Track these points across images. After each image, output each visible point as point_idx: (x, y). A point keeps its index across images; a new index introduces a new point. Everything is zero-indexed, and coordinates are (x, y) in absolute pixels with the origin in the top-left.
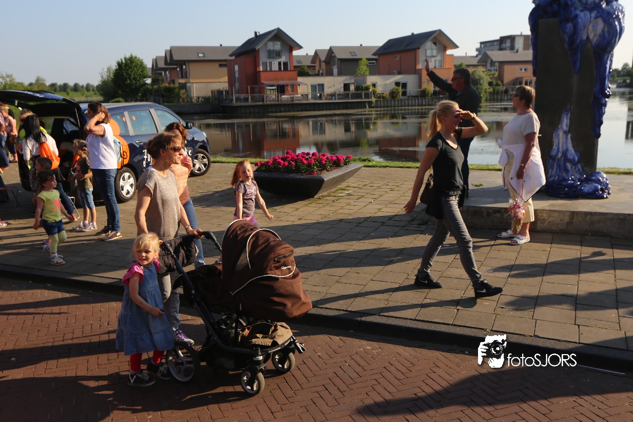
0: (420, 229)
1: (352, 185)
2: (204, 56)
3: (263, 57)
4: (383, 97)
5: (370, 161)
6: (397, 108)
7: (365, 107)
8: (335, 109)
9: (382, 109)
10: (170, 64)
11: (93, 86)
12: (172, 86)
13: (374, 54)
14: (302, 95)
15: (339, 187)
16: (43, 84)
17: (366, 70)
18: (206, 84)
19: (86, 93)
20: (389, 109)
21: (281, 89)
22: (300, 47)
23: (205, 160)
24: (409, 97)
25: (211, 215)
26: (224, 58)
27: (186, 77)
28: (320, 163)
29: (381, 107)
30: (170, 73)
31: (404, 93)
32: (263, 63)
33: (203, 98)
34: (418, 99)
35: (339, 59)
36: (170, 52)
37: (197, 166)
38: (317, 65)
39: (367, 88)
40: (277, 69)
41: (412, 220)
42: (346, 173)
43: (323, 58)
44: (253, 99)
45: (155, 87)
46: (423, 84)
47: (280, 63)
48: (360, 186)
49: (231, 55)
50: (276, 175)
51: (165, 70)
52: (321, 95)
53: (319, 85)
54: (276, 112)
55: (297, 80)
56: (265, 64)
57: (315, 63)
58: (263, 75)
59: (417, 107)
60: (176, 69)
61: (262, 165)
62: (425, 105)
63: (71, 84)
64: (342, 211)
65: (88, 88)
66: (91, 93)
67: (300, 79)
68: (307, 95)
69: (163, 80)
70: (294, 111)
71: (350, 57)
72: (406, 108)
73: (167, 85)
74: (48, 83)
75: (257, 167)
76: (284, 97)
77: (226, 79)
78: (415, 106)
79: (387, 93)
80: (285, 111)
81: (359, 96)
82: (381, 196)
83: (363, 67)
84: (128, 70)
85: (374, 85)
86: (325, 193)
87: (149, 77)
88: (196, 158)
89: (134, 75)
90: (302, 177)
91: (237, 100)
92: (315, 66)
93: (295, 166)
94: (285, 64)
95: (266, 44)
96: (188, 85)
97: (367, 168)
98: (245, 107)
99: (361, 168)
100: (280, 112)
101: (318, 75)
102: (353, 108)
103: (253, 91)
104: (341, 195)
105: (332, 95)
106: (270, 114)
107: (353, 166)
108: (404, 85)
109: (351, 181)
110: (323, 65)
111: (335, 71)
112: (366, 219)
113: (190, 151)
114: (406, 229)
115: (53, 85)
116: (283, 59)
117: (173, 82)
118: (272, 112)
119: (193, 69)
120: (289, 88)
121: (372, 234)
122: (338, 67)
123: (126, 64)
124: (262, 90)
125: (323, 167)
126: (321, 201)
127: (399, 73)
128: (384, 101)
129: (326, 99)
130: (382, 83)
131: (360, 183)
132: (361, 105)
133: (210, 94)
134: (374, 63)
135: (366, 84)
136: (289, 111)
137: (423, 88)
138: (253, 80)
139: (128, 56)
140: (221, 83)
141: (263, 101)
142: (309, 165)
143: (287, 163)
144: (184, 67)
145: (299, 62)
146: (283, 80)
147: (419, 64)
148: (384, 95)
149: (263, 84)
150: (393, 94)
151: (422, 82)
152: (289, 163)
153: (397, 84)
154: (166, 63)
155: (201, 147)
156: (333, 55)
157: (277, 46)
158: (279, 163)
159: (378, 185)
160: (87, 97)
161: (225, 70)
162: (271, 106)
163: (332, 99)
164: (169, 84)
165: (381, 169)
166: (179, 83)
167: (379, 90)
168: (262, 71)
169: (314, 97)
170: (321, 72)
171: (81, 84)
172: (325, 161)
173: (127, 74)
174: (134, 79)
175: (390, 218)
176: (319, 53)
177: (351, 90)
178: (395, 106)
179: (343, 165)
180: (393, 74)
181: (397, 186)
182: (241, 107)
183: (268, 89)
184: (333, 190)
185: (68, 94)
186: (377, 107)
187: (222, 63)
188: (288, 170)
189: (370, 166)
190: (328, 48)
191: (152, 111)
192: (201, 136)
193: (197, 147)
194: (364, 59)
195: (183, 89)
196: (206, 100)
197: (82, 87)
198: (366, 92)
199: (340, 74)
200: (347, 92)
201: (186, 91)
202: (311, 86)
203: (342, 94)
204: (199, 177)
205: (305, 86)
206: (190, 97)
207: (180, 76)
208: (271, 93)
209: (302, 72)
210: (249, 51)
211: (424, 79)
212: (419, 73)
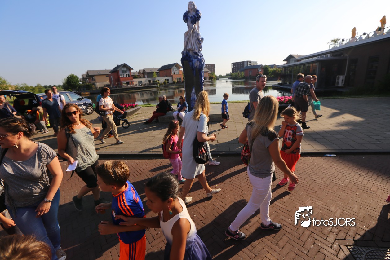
2: (100, 73)
3: (120, 73)
4: (162, 84)
6: (166, 87)
8: (146, 89)
10: (88, 76)
11: (61, 85)
12: (89, 84)
13: (158, 71)
14: (135, 85)
15: (135, 114)
18: (101, 83)
21: (128, 83)
22: (133, 69)
23: (92, 109)
24: (169, 83)
27: (94, 81)
30: (88, 79)
34: (173, 84)
35: (147, 73)
36: (88, 72)
38: (140, 75)
40: (126, 77)
42: (135, 110)
43: (142, 72)
44: (118, 87)
45: (83, 85)
46: (174, 80)
47: (126, 75)
49: (110, 73)
51: (87, 78)
52: (141, 84)
53: (141, 81)
55: (133, 80)
56: (121, 75)
58: (121, 79)
60: (90, 78)
62: (175, 86)
68: (137, 85)
69: (86, 82)
70: (133, 90)
71: (150, 72)
73: (88, 84)
74: (43, 85)
76: (129, 86)
77: (109, 81)
78: (172, 86)
79: (163, 83)
80: (130, 90)
81: (154, 84)
82: (147, 115)
83: (155, 75)
84: (71, 79)
85: (159, 80)
86: (130, 116)
87: (81, 81)
89: (74, 81)
91: (113, 87)
94: (128, 75)
95: (121, 69)
96: (95, 83)
98: (116, 89)
100: (128, 91)
101: (141, 78)
102: (152, 88)
103: (118, 84)
104: (135, 116)
105: (145, 84)
106: (125, 92)
107: (138, 107)
108: (168, 80)
109: (139, 112)
110: (142, 75)
111: (146, 76)
113: (85, 107)
115: (45, 86)
116: (127, 73)
117: (90, 83)
118: (126, 91)
119: (97, 78)
120: (131, 83)
122: (147, 75)
123: (70, 77)
124: (121, 84)
125: (127, 108)
127: (166, 76)
129: (143, 86)
130: (162, 80)
132: (155, 87)
133: (103, 86)
134: (158, 73)
135: (156, 80)
136: (131, 90)
138: (118, 80)
139: (71, 74)
140: (108, 82)
141: (122, 87)
144: (93, 77)
145: (134, 74)
146: (128, 80)
147: (172, 73)
149: (122, 82)
150: (165, 83)
153: (166, 80)
154: (86, 76)
156: (145, 71)
157: (125, 69)
162: (125, 89)
164: (88, 83)
166: (92, 83)
167: (160, 82)
168: (121, 77)
169: (139, 85)
173: (71, 81)
176: (140, 71)
177: (151, 82)
179: (134, 107)
180: (164, 77)
182: (114, 90)
186: (160, 87)
187: (107, 75)
189: (147, 107)
190: (143, 69)
191: (68, 94)
192: (89, 101)
193: (87, 105)
194: (155, 72)
195: (93, 85)
198: (156, 83)
199: (148, 77)
201: (95, 85)
202: (138, 82)
203: (149, 84)
205: (136, 82)
206: (96, 88)
207: (92, 80)
208: (124, 85)
209: (135, 77)
210: (115, 71)
211: (174, 78)
212: (172, 76)
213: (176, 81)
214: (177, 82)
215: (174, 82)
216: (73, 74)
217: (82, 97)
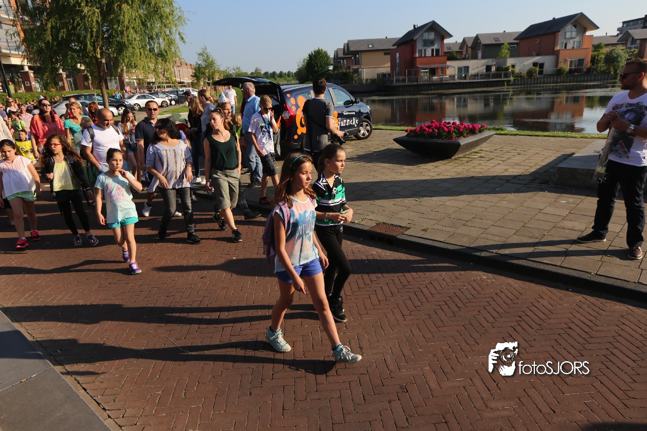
0: (540, 187)
1: (485, 149)
2: (373, 47)
3: (419, 46)
4: (521, 77)
5: (502, 130)
6: (532, 85)
7: (504, 85)
8: (477, 87)
9: (519, 86)
10: (347, 54)
11: (292, 73)
12: (348, 71)
13: (515, 39)
14: (450, 76)
15: (473, 150)
16: (260, 73)
17: (507, 53)
18: (373, 69)
19: (288, 78)
20: (525, 86)
21: (433, 72)
22: (451, 36)
23: (368, 128)
24: (545, 75)
25: (370, 168)
26: (389, 48)
27: (359, 64)
28: (459, 130)
29: (518, 85)
30: (347, 62)
31: (541, 72)
32: (418, 50)
33: (370, 79)
34: (554, 78)
35: (483, 45)
36: (347, 45)
37: (362, 132)
38: (464, 51)
39: (507, 69)
40: (430, 55)
41: (535, 180)
42: (479, 140)
43: (470, 44)
44: (410, 80)
45: (336, 72)
46: (559, 64)
47: (433, 50)
48: (491, 150)
49: (394, 45)
50: (421, 140)
51: (343, 59)
52: (465, 76)
53: (464, 67)
54: (428, 90)
55: (446, 63)
56: (420, 51)
57: (462, 49)
58: (418, 60)
59: (551, 85)
60: (351, 57)
61: (411, 131)
62: (560, 83)
63: (278, 72)
64: (474, 170)
65: (289, 74)
66: (291, 78)
67: (449, 63)
68: (454, 76)
69: (341, 67)
70: (442, 89)
71: (494, 42)
72: (541, 85)
73: (344, 71)
75: (407, 133)
76: (435, 78)
77: (389, 64)
78: (550, 83)
79: (524, 73)
80: (435, 90)
81: (499, 76)
82: (509, 159)
83: (505, 51)
84: (315, 60)
85: (513, 66)
86: (461, 155)
87: (332, 65)
88: (362, 126)
89: (320, 63)
90: (443, 141)
91: (397, 81)
92: (462, 52)
93: (438, 133)
94: (437, 51)
95: (422, 34)
96: (360, 70)
97: (499, 136)
98: (402, 86)
99: (493, 135)
100: (431, 90)
101: (464, 59)
102: (493, 86)
103: (409, 74)
104: (474, 157)
105: (476, 76)
107: (486, 134)
108: (542, 66)
109: (484, 146)
110: (470, 50)
111: (480, 55)
112: (494, 177)
113: (357, 121)
114: (527, 187)
115: (266, 73)
116: (436, 47)
117: (349, 68)
118: (424, 90)
119: (364, 58)
120: (440, 71)
121: (497, 189)
122: (482, 52)
123: (315, 56)
124: (417, 73)
125: (460, 134)
126: (457, 161)
127: (538, 55)
128: (521, 79)
129: (470, 79)
130: (522, 64)
131: (491, 148)
132: (501, 83)
133: (376, 77)
134: (515, 47)
135: (506, 65)
136: (438, 89)
137: (559, 67)
138: (410, 64)
139: (317, 49)
140: (386, 68)
141: (417, 81)
142: (449, 132)
143: (431, 130)
144: (357, 56)
145: (449, 48)
146: (434, 64)
147: (557, 46)
148: (522, 74)
149: (418, 67)
150: (530, 73)
151: (560, 61)
152: (433, 130)
153: (535, 64)
154: (344, 53)
155: (365, 117)
156: (479, 41)
157: (432, 36)
158: (425, 130)
159: (507, 150)
160: (288, 81)
161: (388, 57)
162: (424, 85)
163: (475, 79)
164: (346, 69)
165: (512, 136)
166: (353, 69)
167: (517, 70)
168: (418, 57)
169: (460, 78)
170: (467, 56)
171: (284, 72)
172: (463, 129)
173: (315, 63)
174: (320, 66)
175: (515, 177)
176: (466, 40)
177: (492, 70)
178: (531, 84)
179: (477, 132)
180: (532, 55)
181: (524, 151)
182: (399, 86)
183: (422, 72)
184: (468, 153)
185: (275, 80)
186: (515, 85)
187: (387, 52)
188: (432, 136)
189: (502, 134)
190: (475, 35)
191: (331, 89)
192: (366, 109)
193: (362, 117)
194: (506, 44)
195: (356, 73)
196: (373, 81)
197: (285, 74)
198: (506, 72)
199: (483, 57)
200: (489, 73)
201: (358, 75)
202: (458, 68)
203: (484, 75)
204: (363, 140)
205: (452, 69)
206: (361, 80)
207: (354, 63)
208: (424, 76)
209: (451, 56)
210: (408, 41)
211: (561, 59)
212: (556, 54)
213: (566, 67)
214: (571, 71)
215: (559, 72)
216: (320, 48)
217: (355, 100)
